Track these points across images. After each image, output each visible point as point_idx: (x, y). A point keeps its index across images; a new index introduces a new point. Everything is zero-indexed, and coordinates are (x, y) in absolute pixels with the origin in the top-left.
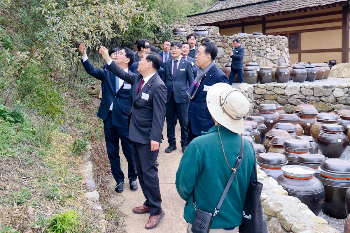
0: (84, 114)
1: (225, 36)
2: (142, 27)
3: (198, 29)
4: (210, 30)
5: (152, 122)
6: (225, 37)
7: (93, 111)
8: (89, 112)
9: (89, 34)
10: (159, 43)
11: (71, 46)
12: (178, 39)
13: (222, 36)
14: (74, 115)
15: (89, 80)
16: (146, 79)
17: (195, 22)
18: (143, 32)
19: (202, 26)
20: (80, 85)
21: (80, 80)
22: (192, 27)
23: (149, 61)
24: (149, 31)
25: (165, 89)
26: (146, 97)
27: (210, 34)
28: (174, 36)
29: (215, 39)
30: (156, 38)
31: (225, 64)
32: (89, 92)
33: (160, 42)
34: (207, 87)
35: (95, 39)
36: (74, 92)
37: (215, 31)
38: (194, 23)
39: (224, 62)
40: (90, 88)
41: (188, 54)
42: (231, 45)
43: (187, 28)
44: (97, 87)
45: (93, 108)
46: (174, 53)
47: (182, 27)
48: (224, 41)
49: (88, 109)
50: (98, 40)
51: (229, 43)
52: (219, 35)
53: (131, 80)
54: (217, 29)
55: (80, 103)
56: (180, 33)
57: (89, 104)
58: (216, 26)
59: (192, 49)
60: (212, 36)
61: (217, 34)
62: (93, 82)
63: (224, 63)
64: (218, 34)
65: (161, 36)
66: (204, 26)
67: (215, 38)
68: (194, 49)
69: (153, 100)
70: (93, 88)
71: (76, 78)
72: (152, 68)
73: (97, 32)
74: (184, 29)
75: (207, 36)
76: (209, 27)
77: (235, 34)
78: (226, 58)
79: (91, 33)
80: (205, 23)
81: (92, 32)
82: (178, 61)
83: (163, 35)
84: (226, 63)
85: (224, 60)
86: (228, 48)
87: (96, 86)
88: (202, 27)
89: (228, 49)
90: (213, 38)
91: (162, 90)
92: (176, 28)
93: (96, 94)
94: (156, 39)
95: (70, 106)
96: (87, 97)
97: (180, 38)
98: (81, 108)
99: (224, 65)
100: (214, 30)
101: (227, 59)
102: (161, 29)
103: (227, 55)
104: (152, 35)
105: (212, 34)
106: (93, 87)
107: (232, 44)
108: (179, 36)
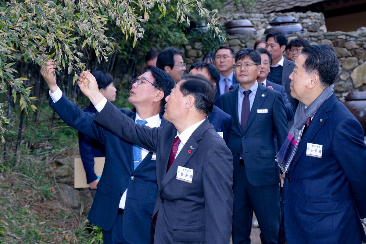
0: (41, 223)
1: (340, 32)
2: (159, 22)
3: (279, 20)
4: (305, 21)
5: (204, 230)
6: (341, 35)
7: (61, 215)
8: (54, 217)
9: (56, 47)
10: (195, 55)
11: (14, 74)
12: (236, 44)
13: (333, 33)
14: (19, 225)
15: (48, 146)
16: (184, 136)
17: (270, 4)
18: (160, 33)
19: (288, 14)
20: (28, 158)
21: (28, 146)
22: (265, 17)
23: (188, 94)
24: (174, 30)
25: (228, 154)
26: (186, 175)
27: (306, 30)
28: (230, 37)
29: (318, 40)
30: (189, 45)
31: (345, 94)
32: (51, 172)
33: (198, 54)
34: (312, 148)
35: (70, 58)
36: (16, 173)
37: (316, 22)
38: (267, 8)
39: (342, 90)
40: (52, 163)
41: (267, 75)
42: (355, 52)
43: (254, 19)
44: (68, 159)
45: (61, 207)
46: (243, 73)
47: (242, 18)
48: (339, 44)
49: (51, 210)
50: (77, 59)
51: (351, 48)
52: (325, 31)
53: (151, 140)
54: (320, 18)
55: (31, 197)
56: (240, 30)
57: (51, 198)
58: (318, 12)
59: (276, 66)
60: (312, 34)
61: (321, 28)
62: (57, 150)
63: (342, 92)
64: (324, 28)
65: (200, 40)
66: (291, 13)
67: (319, 38)
68: (280, 66)
69: (202, 181)
70: (59, 164)
71: (20, 142)
72: (193, 109)
73: (74, 42)
74: (247, 22)
75: (299, 33)
76: (302, 14)
77: (363, 28)
78: (345, 81)
79: (59, 44)
80: (291, 7)
81: (61, 43)
82: (250, 92)
83: (203, 36)
84: (346, 92)
85: (341, 86)
86: (350, 58)
87: (65, 159)
88: (287, 16)
89: (350, 62)
90: (313, 39)
91: (220, 156)
92: (228, 20)
93: (65, 177)
94: (189, 47)
95: (10, 206)
96: (46, 183)
97: (242, 42)
98: (35, 210)
99: (341, 97)
100: (314, 20)
101: (348, 84)
102: (218, 33)
103: (347, 73)
104: (181, 38)
105: (311, 28)
106: (58, 160)
107: (357, 51)
108: (238, 39)
